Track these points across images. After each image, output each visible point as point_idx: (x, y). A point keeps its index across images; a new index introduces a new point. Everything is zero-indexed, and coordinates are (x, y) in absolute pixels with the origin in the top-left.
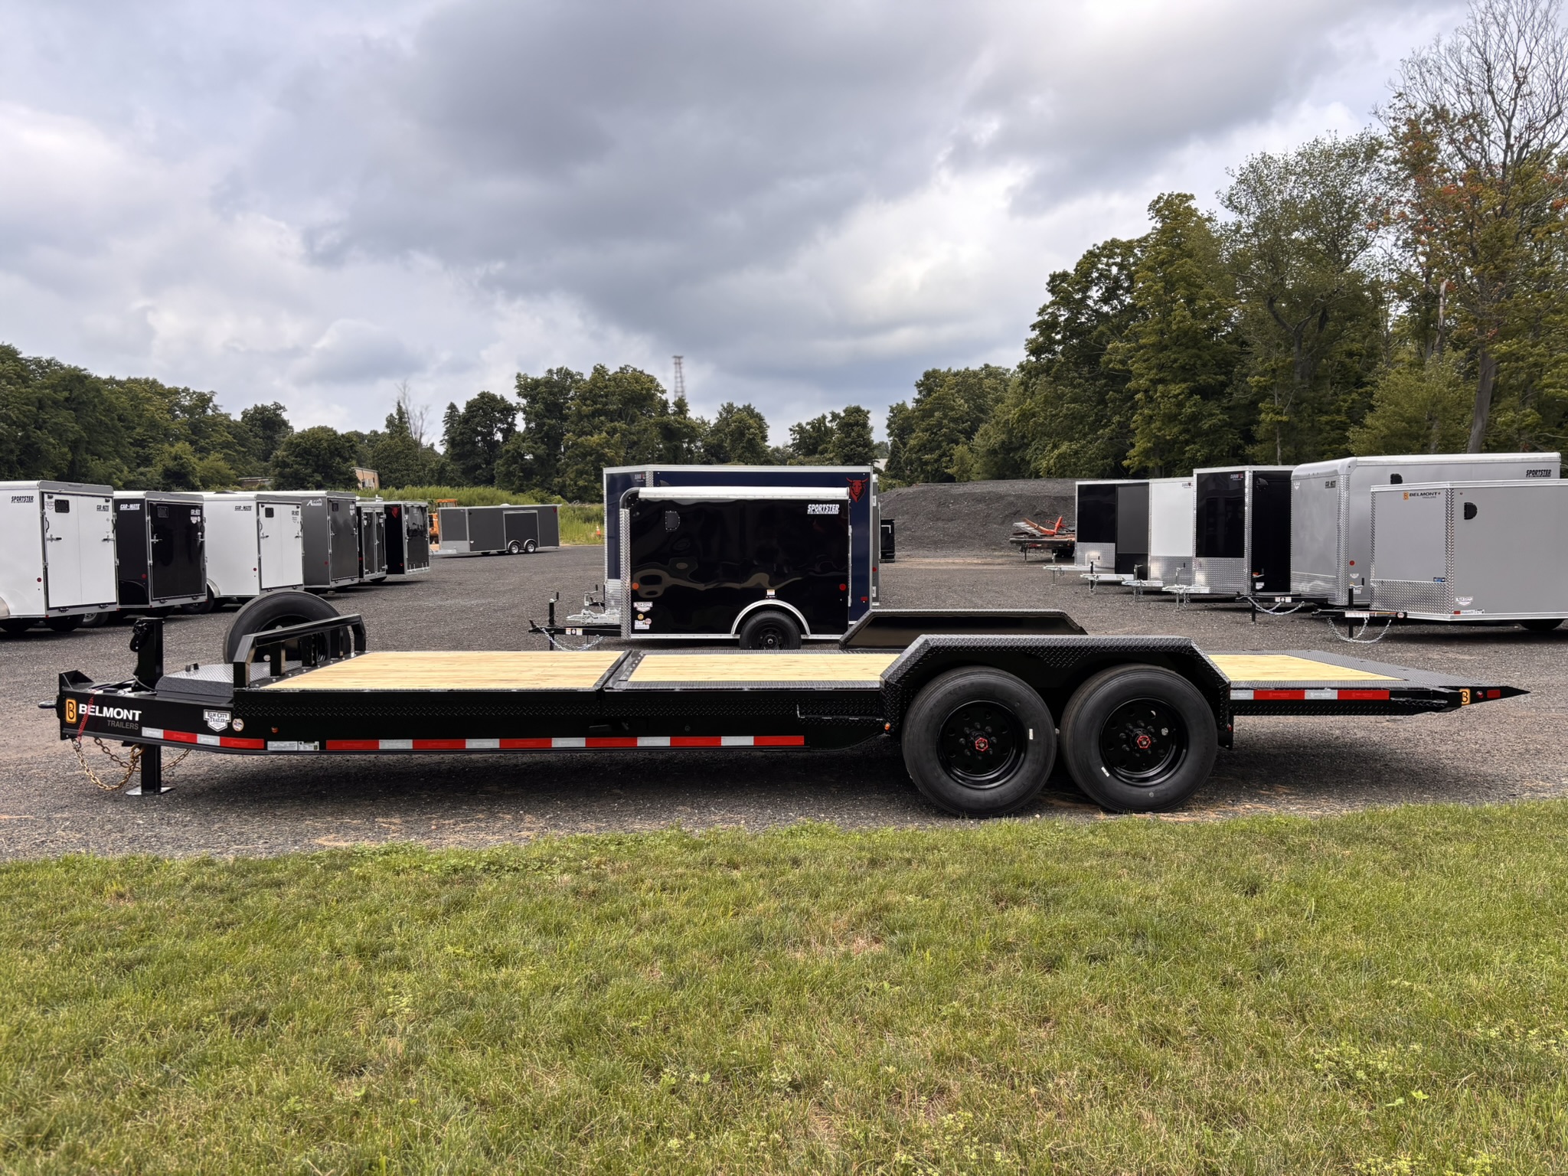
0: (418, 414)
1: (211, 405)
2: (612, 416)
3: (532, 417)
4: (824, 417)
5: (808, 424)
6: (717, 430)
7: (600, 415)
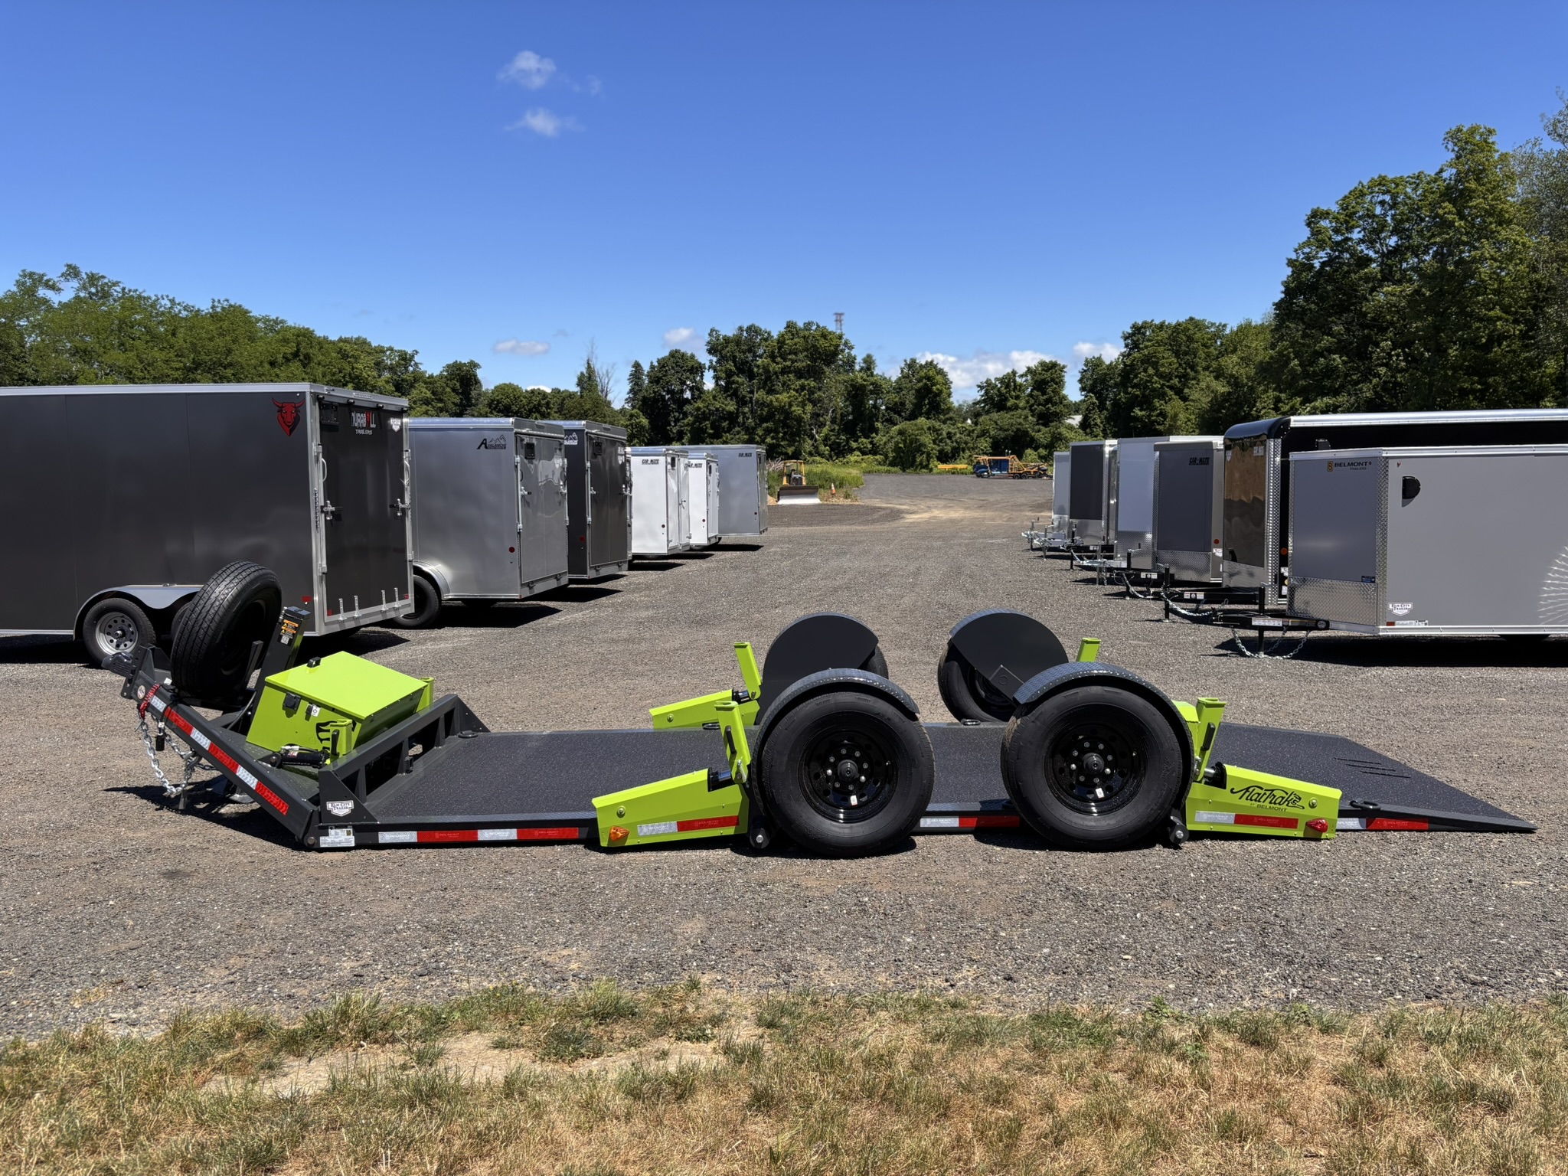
0: (605, 372)
1: (413, 363)
2: (800, 374)
3: (724, 375)
4: (1014, 373)
5: (996, 379)
6: (899, 388)
7: (790, 372)
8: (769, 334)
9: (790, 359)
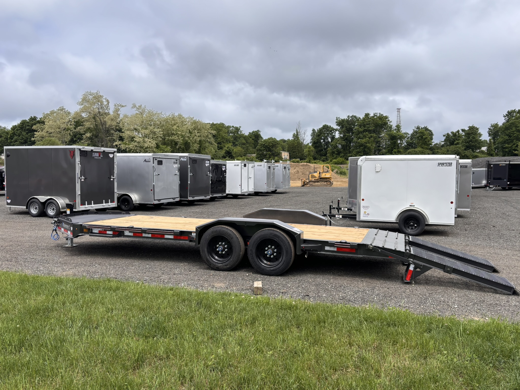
1: (240, 131)
2: (370, 131)
3: (342, 133)
4: (459, 131)
5: (451, 133)
6: (412, 136)
7: (366, 131)
8: (360, 118)
9: (367, 127)
